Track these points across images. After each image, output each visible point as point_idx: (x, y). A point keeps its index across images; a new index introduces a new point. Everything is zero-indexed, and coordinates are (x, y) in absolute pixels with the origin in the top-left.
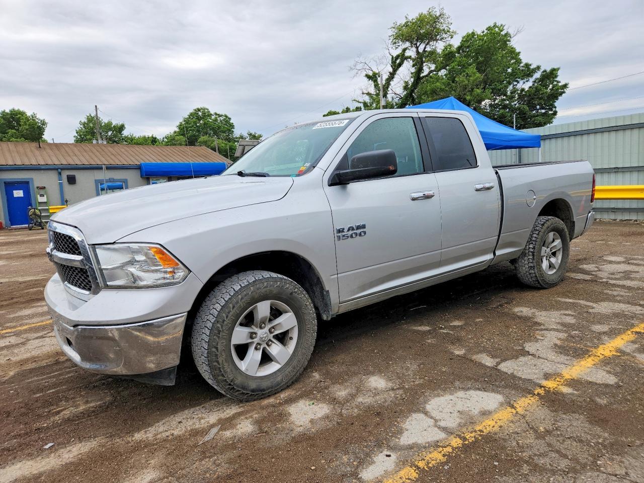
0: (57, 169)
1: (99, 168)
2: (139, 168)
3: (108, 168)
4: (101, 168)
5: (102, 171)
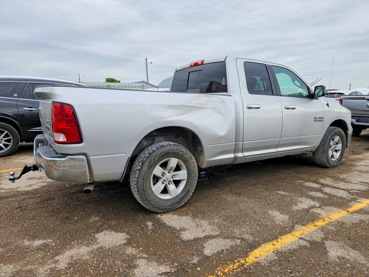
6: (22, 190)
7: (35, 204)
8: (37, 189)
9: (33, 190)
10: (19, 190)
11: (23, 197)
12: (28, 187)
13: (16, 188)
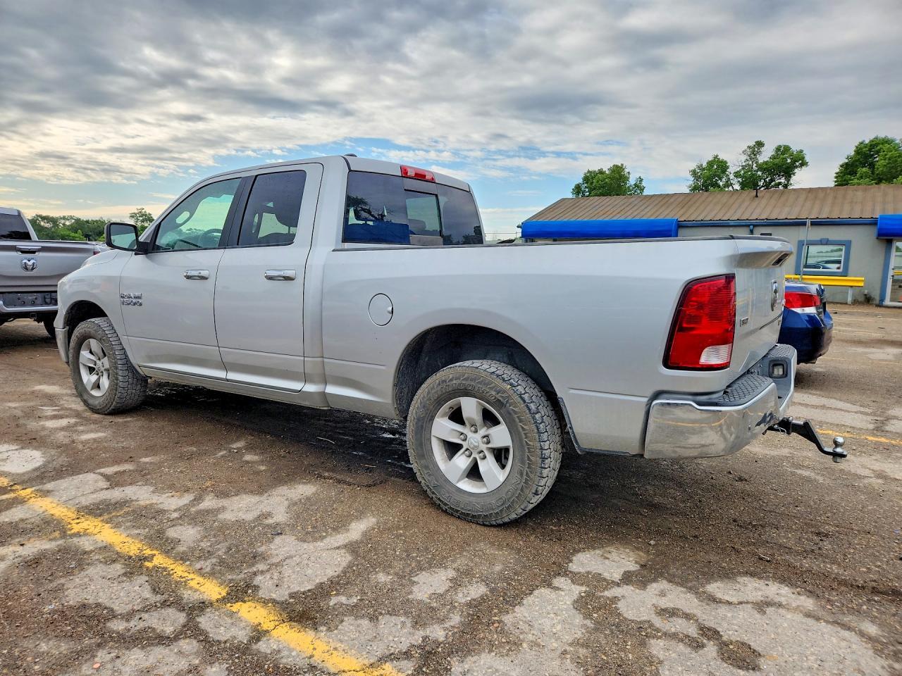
0: (749, 226)
1: (800, 224)
2: (873, 222)
3: (813, 224)
4: (804, 224)
5: (804, 227)
6: (803, 598)
7: (783, 527)
8: (752, 575)
9: (767, 578)
10: (809, 603)
11: (806, 563)
12: (777, 599)
13: (818, 619)
